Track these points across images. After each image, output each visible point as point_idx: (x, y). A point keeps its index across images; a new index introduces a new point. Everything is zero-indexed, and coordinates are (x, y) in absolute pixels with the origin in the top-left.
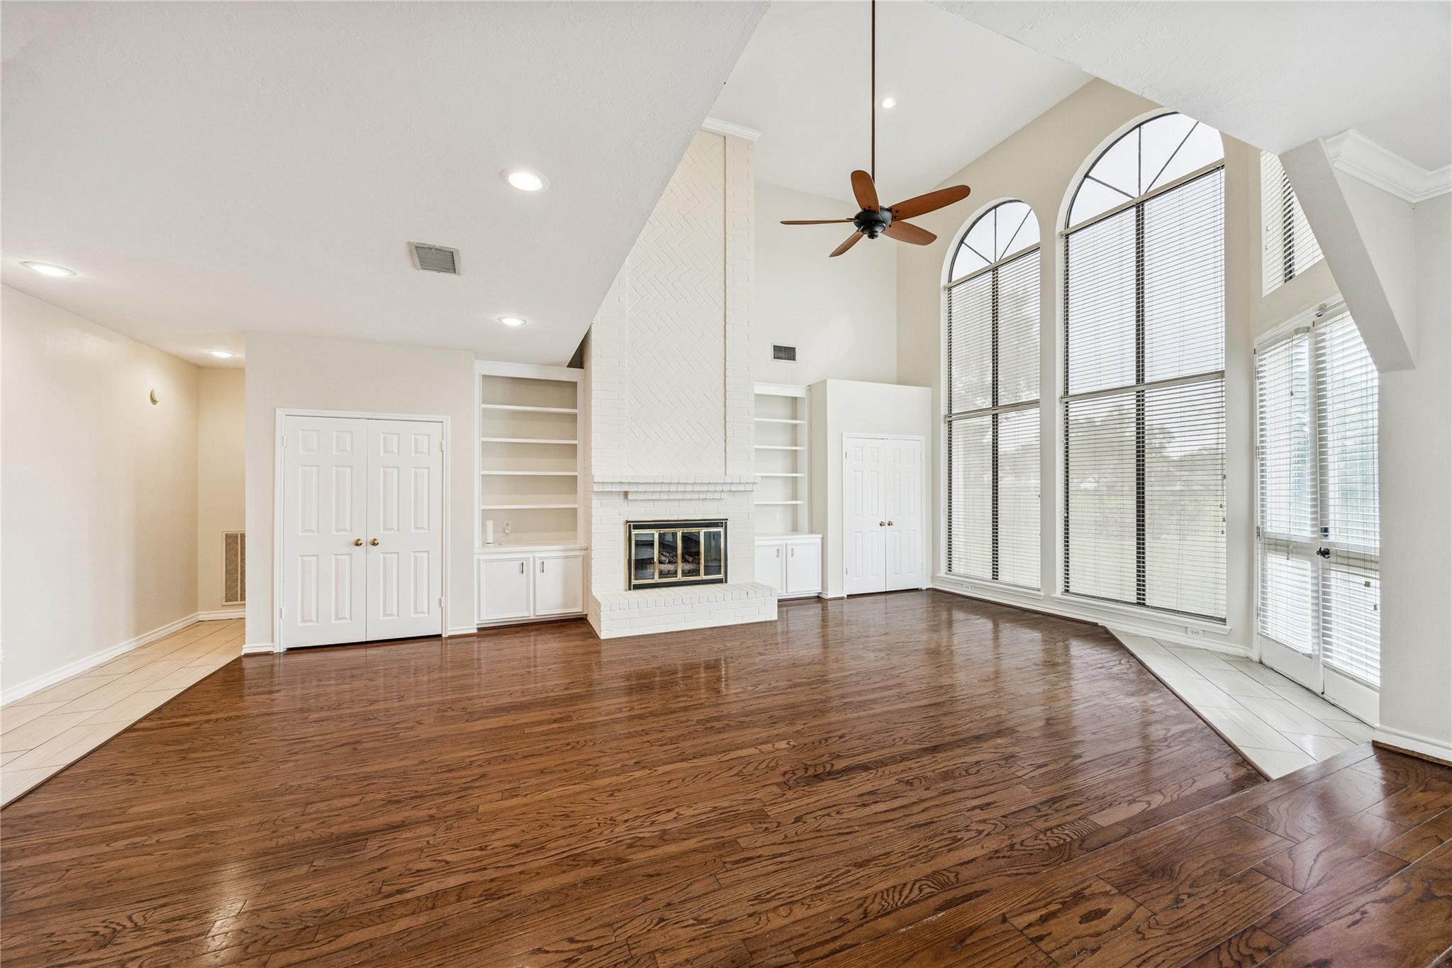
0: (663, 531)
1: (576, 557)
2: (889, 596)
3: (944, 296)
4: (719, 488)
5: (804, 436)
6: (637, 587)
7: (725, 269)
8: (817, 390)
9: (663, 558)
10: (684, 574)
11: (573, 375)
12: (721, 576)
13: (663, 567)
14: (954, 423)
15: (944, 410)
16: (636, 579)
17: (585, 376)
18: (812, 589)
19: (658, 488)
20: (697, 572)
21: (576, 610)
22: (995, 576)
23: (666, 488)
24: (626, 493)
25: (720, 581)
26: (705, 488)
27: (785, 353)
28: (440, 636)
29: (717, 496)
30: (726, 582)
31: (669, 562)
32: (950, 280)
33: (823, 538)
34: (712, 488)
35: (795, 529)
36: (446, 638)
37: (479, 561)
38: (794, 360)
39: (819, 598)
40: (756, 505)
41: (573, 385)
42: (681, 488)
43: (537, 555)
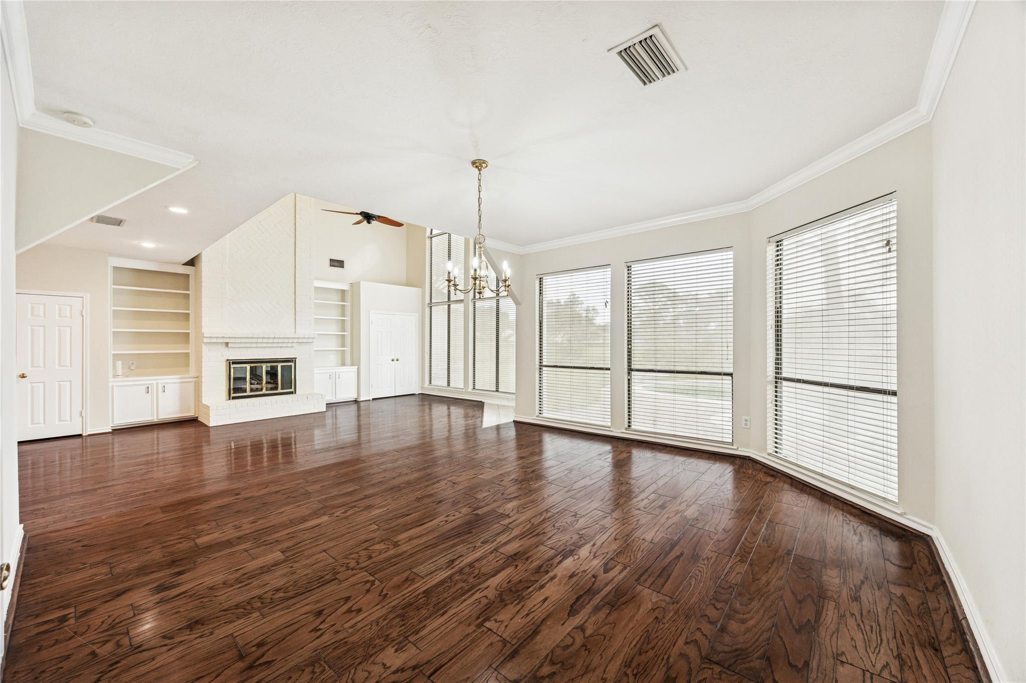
0: (252, 365)
1: (191, 382)
2: (397, 398)
3: (428, 241)
4: (291, 341)
5: (348, 311)
6: (234, 398)
7: (295, 217)
8: (355, 287)
9: (253, 382)
10: (267, 390)
11: (188, 270)
12: (292, 390)
13: (253, 386)
14: (433, 308)
15: (427, 300)
16: (234, 393)
17: (196, 272)
18: (352, 396)
19: (250, 340)
20: (276, 388)
21: (190, 414)
22: (449, 385)
23: (255, 340)
24: (227, 344)
25: (292, 393)
26: (282, 341)
27: (337, 263)
28: (80, 435)
29: (290, 345)
30: (295, 393)
31: (257, 384)
32: (431, 234)
33: (358, 368)
34: (286, 341)
35: (343, 364)
36: (86, 436)
37: (113, 386)
38: (343, 267)
39: (356, 401)
40: (315, 351)
41: (187, 276)
42: (266, 341)
43: (159, 382)
